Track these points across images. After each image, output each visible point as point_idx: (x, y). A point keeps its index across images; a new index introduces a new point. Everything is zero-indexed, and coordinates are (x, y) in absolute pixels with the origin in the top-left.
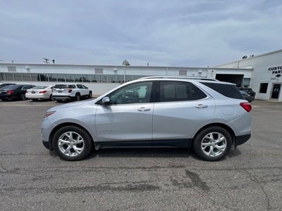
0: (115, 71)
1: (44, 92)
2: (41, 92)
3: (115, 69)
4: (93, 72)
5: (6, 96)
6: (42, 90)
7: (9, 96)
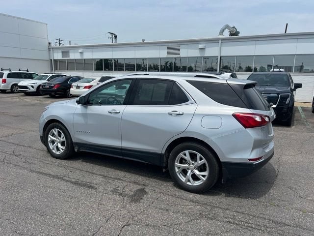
0: (201, 49)
1: (90, 87)
2: (86, 87)
3: (201, 46)
4: (161, 54)
5: (52, 91)
6: (87, 84)
7: (55, 91)
